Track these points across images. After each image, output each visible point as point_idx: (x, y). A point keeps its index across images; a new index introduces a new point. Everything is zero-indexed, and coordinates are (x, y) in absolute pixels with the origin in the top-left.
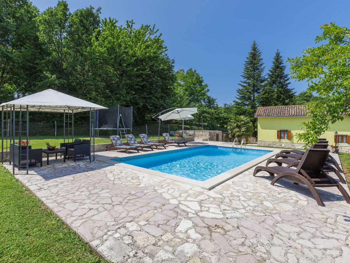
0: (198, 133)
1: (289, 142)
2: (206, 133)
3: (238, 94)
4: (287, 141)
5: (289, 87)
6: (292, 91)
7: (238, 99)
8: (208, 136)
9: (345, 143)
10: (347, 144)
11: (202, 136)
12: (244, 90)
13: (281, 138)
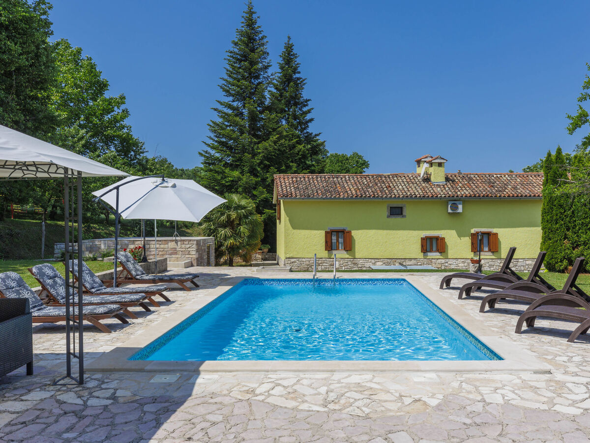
0: (162, 246)
1: (347, 256)
2: (188, 246)
3: (212, 135)
4: (344, 254)
5: (312, 129)
6: (317, 138)
7: (213, 148)
8: (194, 253)
9: (435, 252)
10: (438, 254)
11: (176, 253)
12: (227, 126)
13: (332, 249)
